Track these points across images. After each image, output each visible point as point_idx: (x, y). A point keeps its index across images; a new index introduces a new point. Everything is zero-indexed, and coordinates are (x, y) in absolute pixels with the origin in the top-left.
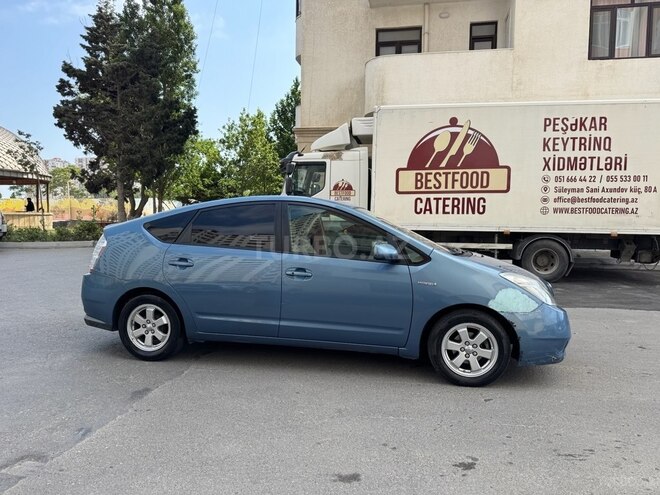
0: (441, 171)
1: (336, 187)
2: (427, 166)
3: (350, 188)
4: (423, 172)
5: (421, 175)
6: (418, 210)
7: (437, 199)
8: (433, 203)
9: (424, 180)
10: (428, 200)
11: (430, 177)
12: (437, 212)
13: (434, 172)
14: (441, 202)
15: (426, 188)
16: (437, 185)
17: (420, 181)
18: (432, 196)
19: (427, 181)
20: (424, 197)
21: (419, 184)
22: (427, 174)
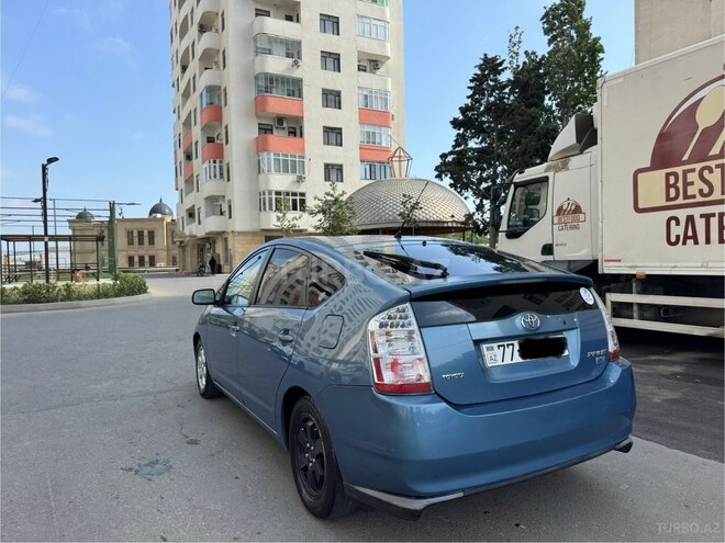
0: (712, 164)
1: (560, 211)
2: (686, 158)
3: (578, 210)
4: (679, 170)
5: (676, 175)
6: (673, 239)
7: (707, 217)
8: (700, 224)
9: (680, 185)
10: (690, 219)
11: (692, 177)
12: (708, 241)
13: (698, 166)
14: (714, 222)
15: (686, 197)
16: (706, 190)
17: (675, 186)
18: (696, 212)
19: (686, 184)
20: (682, 214)
21: (672, 192)
22: (685, 172)
